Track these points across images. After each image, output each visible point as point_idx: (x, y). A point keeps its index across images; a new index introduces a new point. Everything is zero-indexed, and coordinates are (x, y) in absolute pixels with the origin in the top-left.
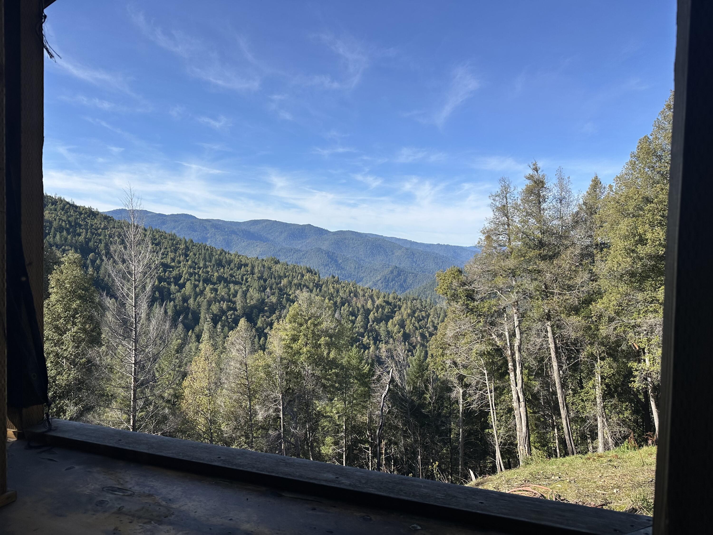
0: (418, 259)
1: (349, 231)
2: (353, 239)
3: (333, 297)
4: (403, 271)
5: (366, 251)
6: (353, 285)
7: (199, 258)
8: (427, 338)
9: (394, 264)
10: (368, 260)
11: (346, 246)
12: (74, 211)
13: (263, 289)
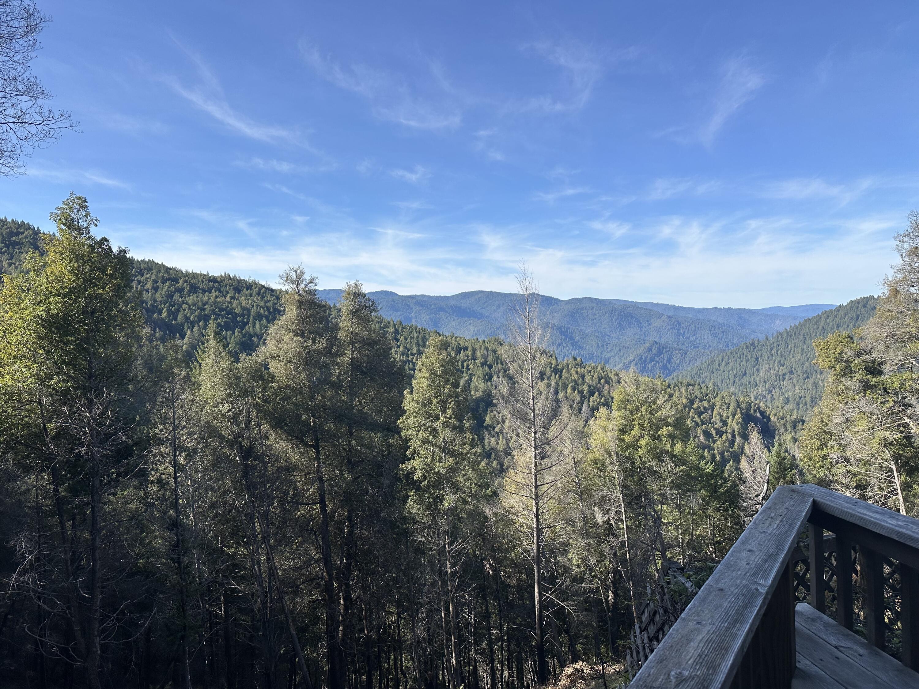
0: (687, 330)
1: (586, 298)
2: (593, 309)
3: (578, 385)
4: (666, 347)
5: (612, 322)
6: (602, 369)
7: (411, 343)
8: (713, 437)
9: (651, 339)
10: (615, 335)
11: (584, 318)
12: (271, 295)
13: (489, 378)
